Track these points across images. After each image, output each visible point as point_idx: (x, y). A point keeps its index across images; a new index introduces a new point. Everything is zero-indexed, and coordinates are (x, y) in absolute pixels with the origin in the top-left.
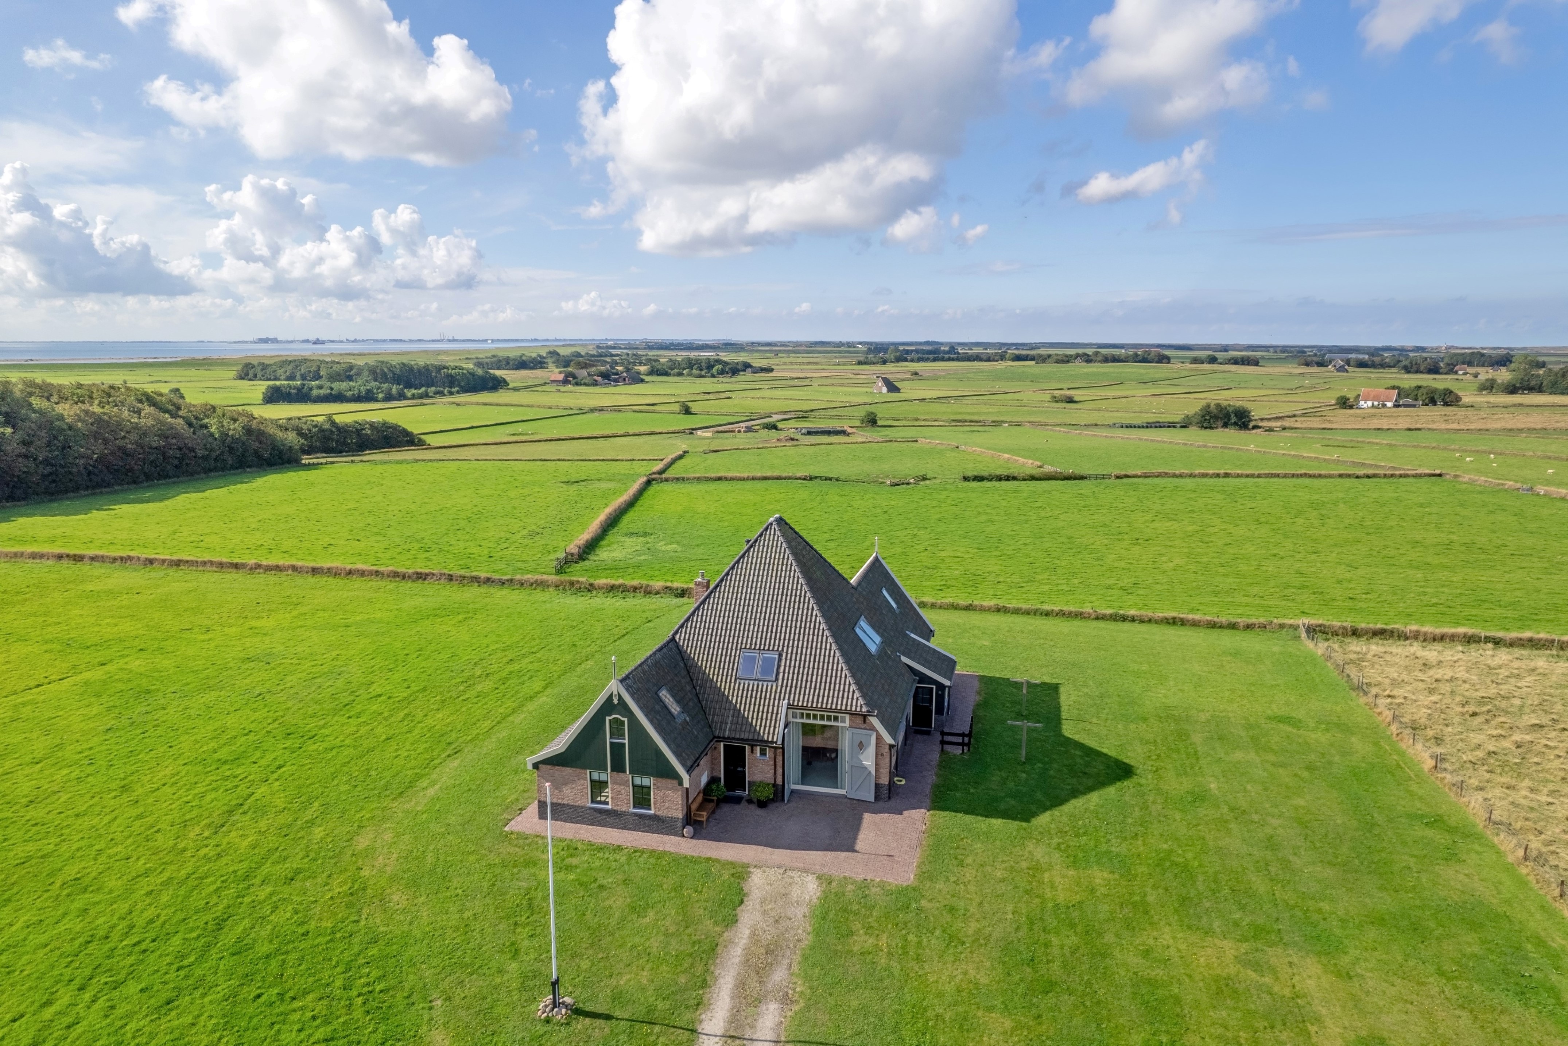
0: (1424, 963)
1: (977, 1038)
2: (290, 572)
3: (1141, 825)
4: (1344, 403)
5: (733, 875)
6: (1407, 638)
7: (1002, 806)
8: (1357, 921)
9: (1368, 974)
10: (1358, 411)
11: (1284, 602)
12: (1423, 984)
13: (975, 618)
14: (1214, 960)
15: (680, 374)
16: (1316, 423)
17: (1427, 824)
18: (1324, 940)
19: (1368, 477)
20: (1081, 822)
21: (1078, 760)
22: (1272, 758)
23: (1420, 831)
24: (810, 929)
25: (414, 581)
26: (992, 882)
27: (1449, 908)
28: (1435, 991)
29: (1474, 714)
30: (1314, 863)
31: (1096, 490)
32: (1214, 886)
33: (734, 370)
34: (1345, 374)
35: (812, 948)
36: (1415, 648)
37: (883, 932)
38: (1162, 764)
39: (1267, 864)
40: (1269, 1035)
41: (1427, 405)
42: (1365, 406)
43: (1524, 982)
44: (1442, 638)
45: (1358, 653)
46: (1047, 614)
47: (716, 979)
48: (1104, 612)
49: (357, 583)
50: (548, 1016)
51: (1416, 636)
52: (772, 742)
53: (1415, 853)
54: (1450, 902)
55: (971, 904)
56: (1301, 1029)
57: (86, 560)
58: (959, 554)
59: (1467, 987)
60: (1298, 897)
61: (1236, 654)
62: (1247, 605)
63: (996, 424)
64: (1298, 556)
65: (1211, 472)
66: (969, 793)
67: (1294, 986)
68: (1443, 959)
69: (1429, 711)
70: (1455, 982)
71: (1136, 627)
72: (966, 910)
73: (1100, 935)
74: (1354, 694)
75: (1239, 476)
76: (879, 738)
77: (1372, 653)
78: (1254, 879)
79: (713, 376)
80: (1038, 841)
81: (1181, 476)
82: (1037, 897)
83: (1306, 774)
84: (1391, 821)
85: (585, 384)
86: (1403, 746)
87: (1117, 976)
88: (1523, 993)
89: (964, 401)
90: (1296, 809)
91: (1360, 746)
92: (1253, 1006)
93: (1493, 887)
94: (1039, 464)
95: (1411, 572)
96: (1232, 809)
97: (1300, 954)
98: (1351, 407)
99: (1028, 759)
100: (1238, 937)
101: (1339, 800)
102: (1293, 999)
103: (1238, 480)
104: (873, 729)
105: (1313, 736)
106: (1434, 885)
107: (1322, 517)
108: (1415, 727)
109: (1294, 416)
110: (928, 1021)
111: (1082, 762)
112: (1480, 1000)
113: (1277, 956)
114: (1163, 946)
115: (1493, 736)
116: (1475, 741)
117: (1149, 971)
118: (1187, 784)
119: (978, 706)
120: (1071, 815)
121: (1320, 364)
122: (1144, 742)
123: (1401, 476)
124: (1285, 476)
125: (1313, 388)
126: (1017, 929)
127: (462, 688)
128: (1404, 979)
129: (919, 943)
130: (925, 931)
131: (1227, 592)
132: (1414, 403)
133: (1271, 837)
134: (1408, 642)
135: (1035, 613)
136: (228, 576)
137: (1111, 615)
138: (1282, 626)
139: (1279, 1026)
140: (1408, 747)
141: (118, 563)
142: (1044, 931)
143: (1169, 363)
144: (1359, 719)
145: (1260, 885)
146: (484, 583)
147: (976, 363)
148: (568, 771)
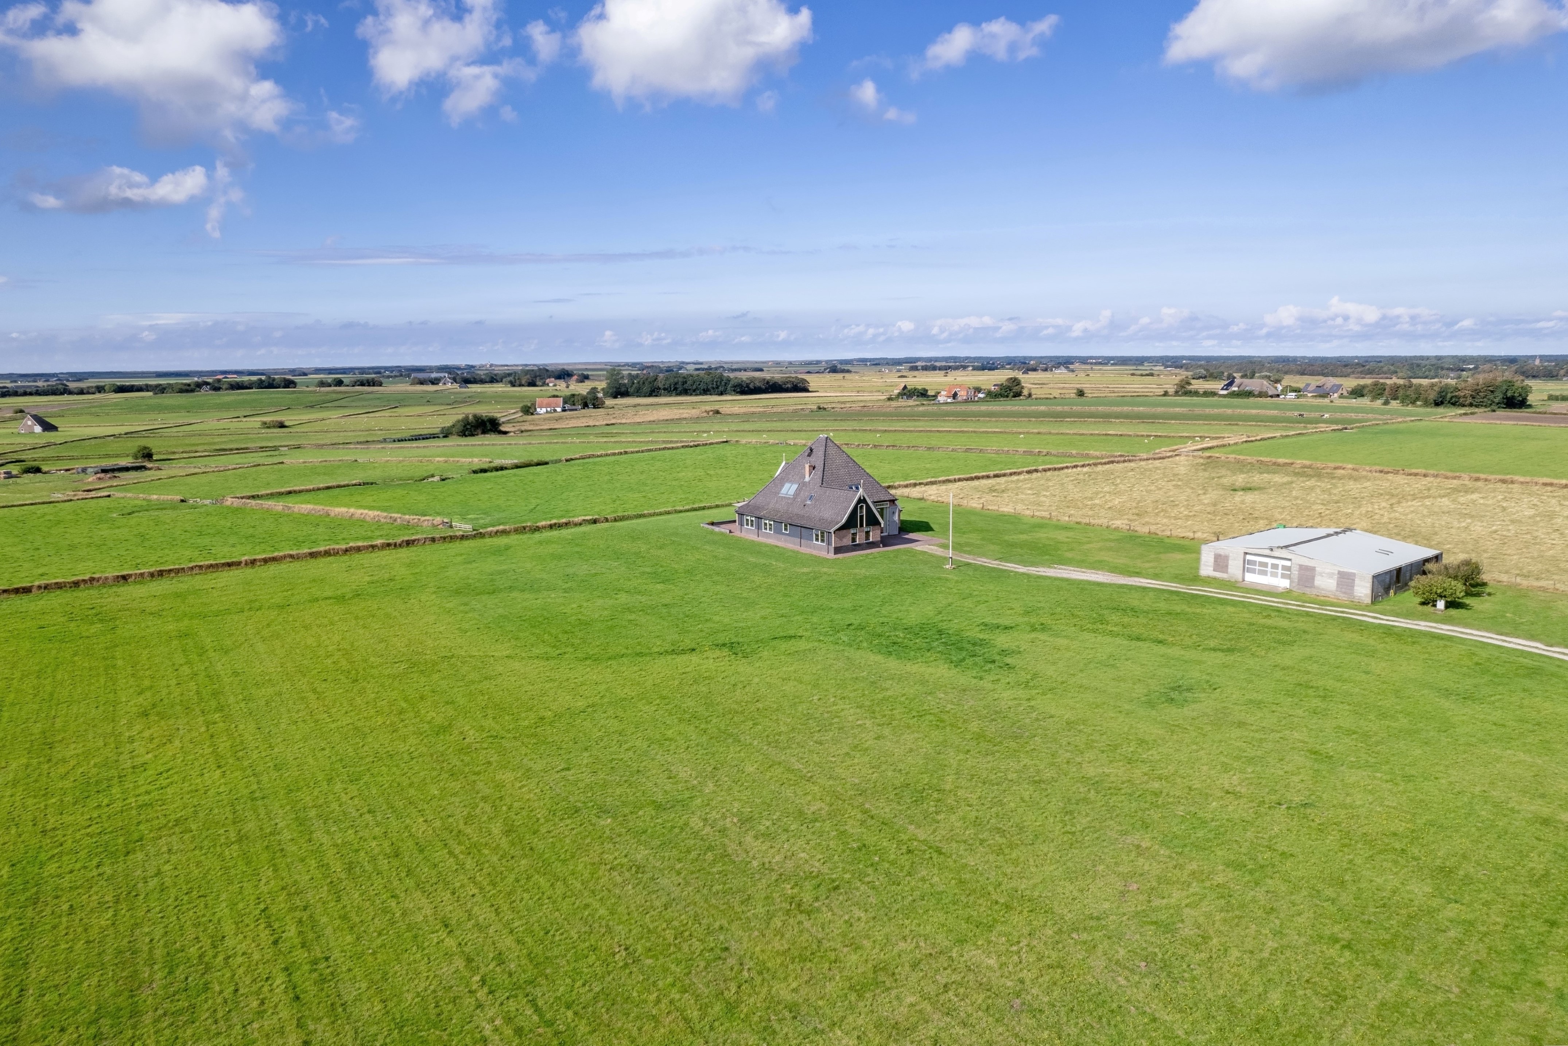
4: (527, 411)
10: (537, 416)
41: (583, 408)
42: (541, 411)
98: (532, 414)
132: (574, 407)
143: (296, 387)
147: (66, 397)
148: (844, 532)
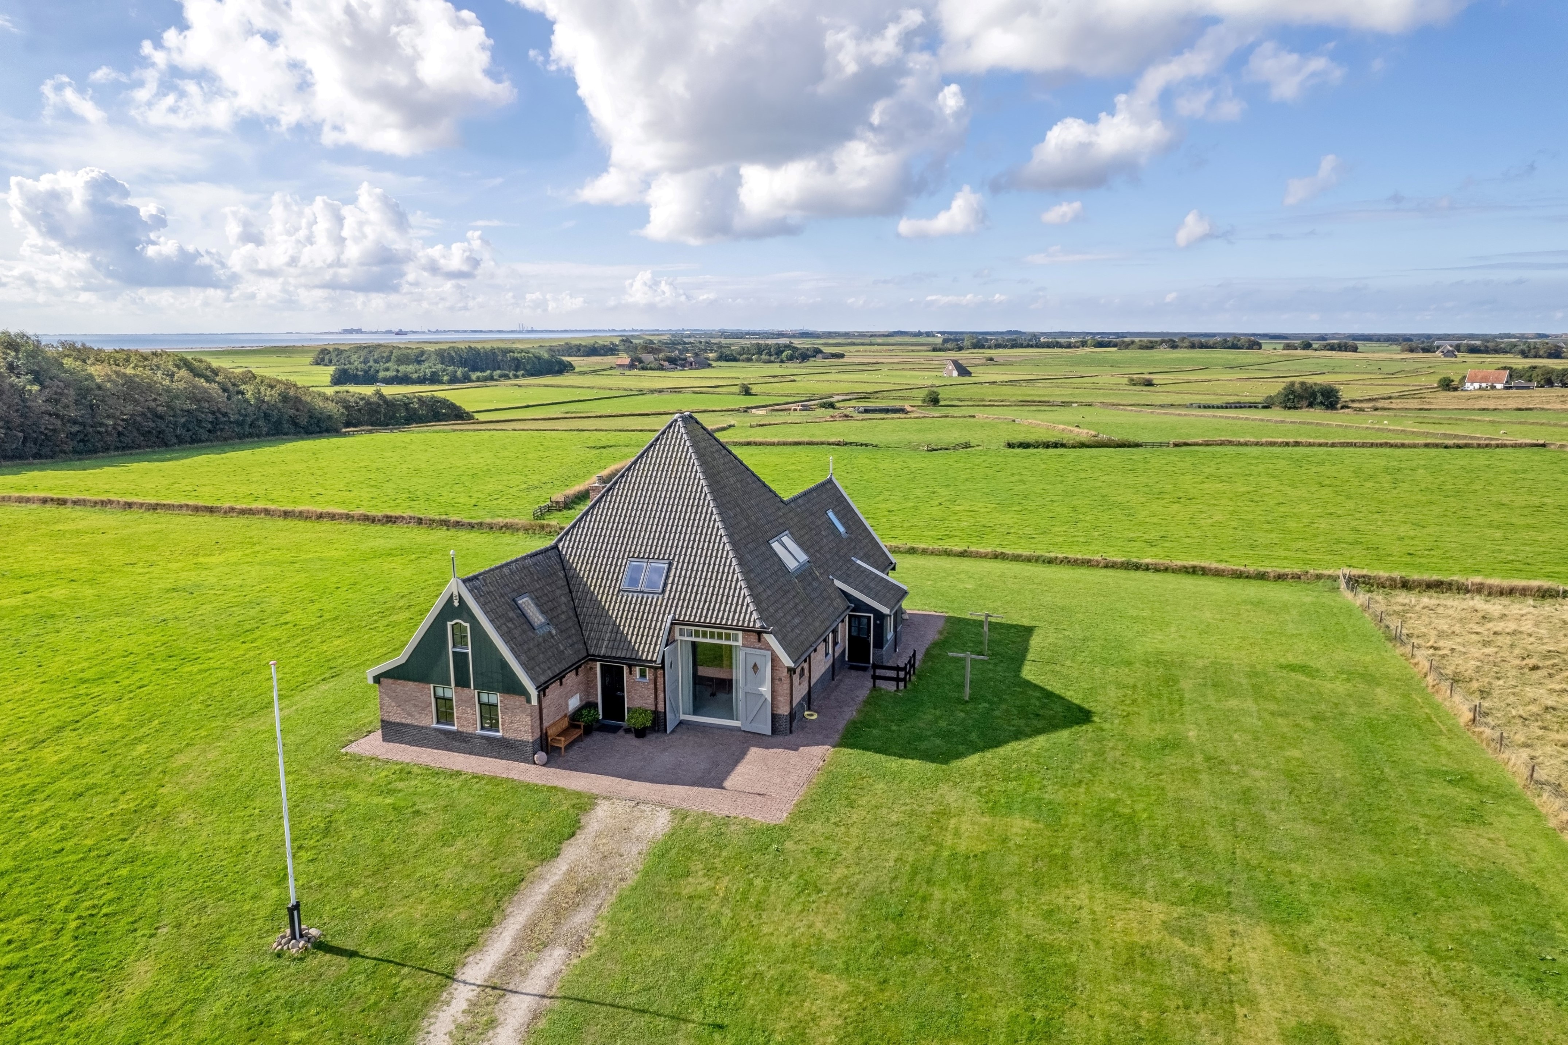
0: (1411, 938)
1: (797, 1003)
2: (263, 515)
3: (1089, 772)
4: (1448, 385)
5: (574, 806)
6: (1467, 591)
7: (924, 745)
8: (1334, 885)
9: (1333, 949)
10: (1463, 393)
11: (1330, 557)
12: (1405, 963)
13: (967, 564)
14: (1135, 925)
15: (749, 360)
16: (1414, 404)
17: (1450, 781)
18: (1284, 906)
19: (1459, 447)
20: (1015, 766)
21: (1034, 701)
22: (1273, 706)
23: (1439, 789)
24: (640, 867)
25: (383, 524)
26: (883, 825)
27: (1459, 876)
28: (1418, 972)
29: (1535, 668)
30: (1294, 820)
31: (1148, 456)
32: (1159, 841)
33: (804, 356)
34: (1453, 359)
35: (633, 889)
36: (1478, 602)
37: (728, 874)
38: (1136, 709)
39: (1234, 819)
40: (1180, 1017)
41: (1542, 386)
42: (1471, 388)
43: (1543, 967)
44: (1511, 592)
45: (1404, 605)
46: (1050, 561)
47: (505, 917)
48: (1115, 559)
49: (326, 526)
50: (282, 949)
51: (1479, 589)
52: (651, 661)
53: (1428, 812)
54: (1462, 868)
55: (847, 848)
56: (1225, 1011)
57: (69, 504)
58: (975, 509)
59: (1464, 970)
60: (1264, 857)
61: (1258, 603)
62: (1286, 558)
63: (1064, 404)
64: (1358, 515)
65: (1280, 440)
66: (890, 731)
67: (1230, 959)
68: (1439, 935)
69: (1479, 664)
70: (1448, 962)
71: (1150, 576)
72: (838, 854)
73: (998, 890)
74: (1390, 645)
75: (1310, 445)
76: (775, 659)
77: (1421, 605)
78: (1213, 835)
79: (782, 362)
80: (956, 784)
81: (1246, 444)
82: (933, 844)
83: (1310, 724)
84: (1404, 776)
85: (651, 369)
86: (1438, 698)
87: (1003, 938)
88: (1539, 980)
89: (1037, 384)
90: (1288, 760)
91: (1384, 697)
92: (1169, 981)
93: (1523, 855)
94: (1094, 433)
95: (1488, 532)
96: (1208, 759)
97: (1248, 921)
98: (1455, 389)
99: (973, 699)
100: (1173, 900)
101: (1344, 753)
102: (1225, 974)
103: (1309, 448)
104: (768, 647)
105: (1329, 686)
106: (1445, 849)
107: (1395, 482)
108: (1456, 680)
109: (1390, 398)
110: (742, 979)
111: (1038, 703)
112: (1478, 985)
113: (1217, 923)
114: (1074, 906)
115: (1555, 691)
116: (1531, 695)
117: (1045, 934)
118: (1160, 730)
119: (935, 644)
120: (1006, 759)
121: (1426, 350)
122: (1119, 685)
123: (1497, 446)
124: (1363, 445)
125: (1416, 372)
126: (895, 879)
127: (375, 618)
128: (1379, 955)
129: (766, 889)
130: (777, 876)
131: (1266, 546)
132: (1528, 384)
133: (1249, 789)
134: (1468, 595)
135: (1037, 561)
136: (201, 519)
137: (1122, 564)
138: (1319, 577)
139: (1196, 1007)
140: (1445, 700)
141: (98, 507)
142: (928, 882)
143: (1260, 348)
144: (1391, 670)
145: (1218, 841)
146: (454, 527)
147: (1056, 350)
148: (411, 686)
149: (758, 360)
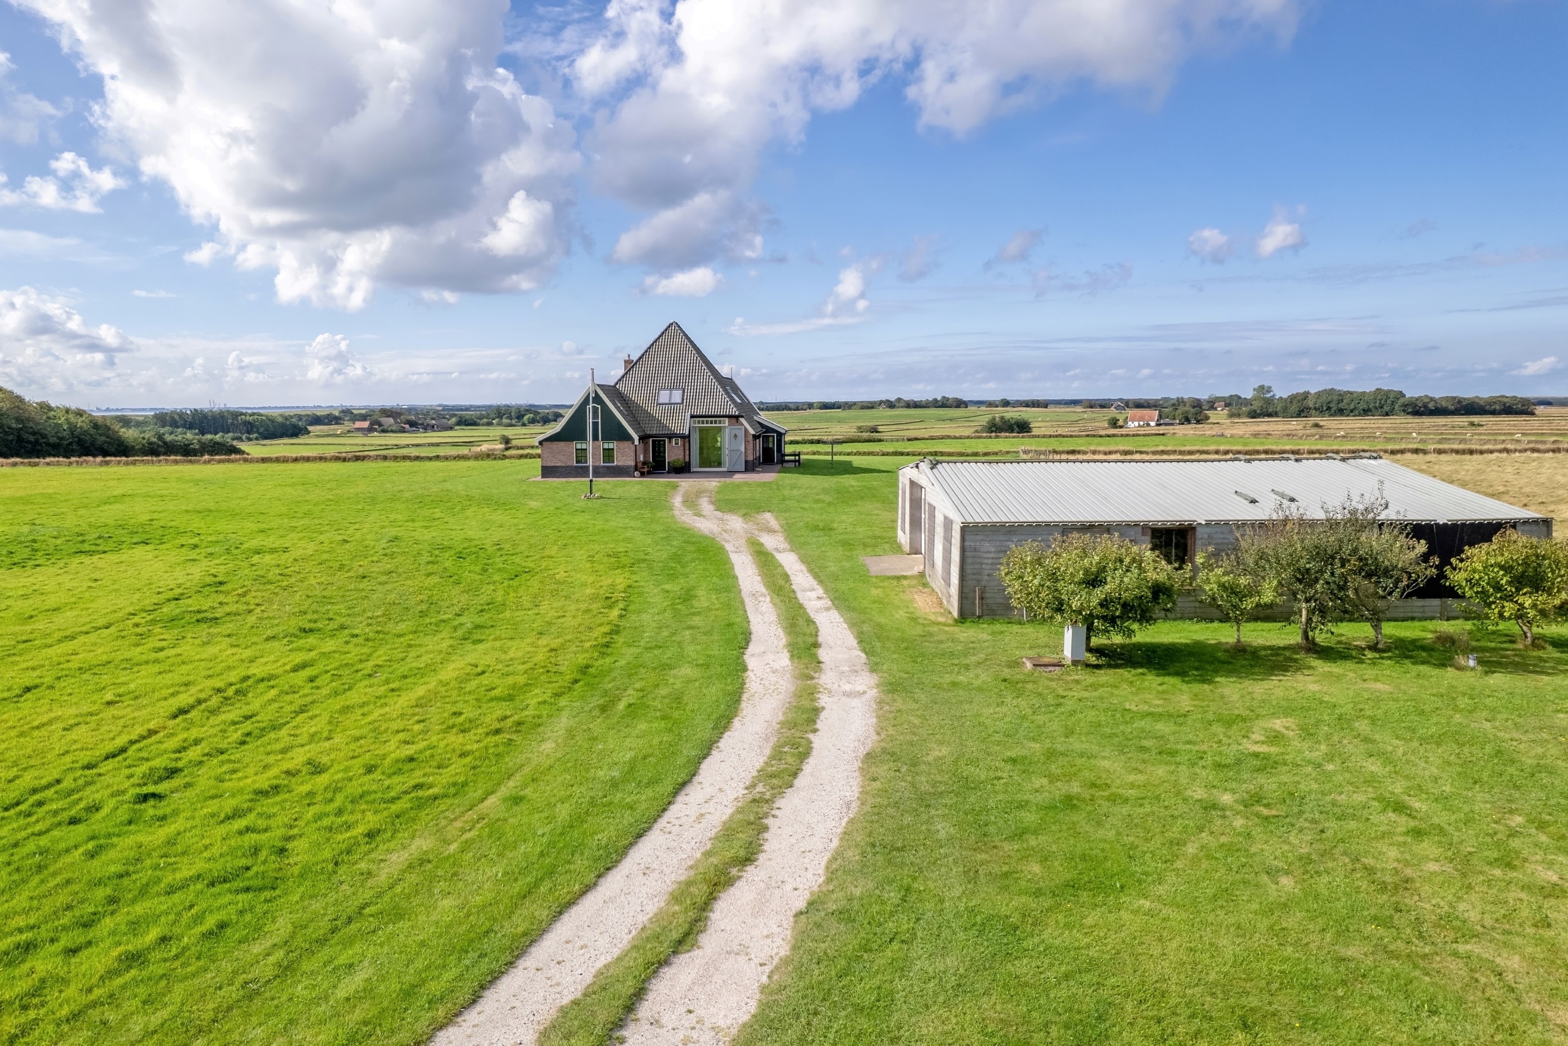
4: (1114, 423)
10: (1126, 429)
15: (489, 424)
34: (1123, 411)
41: (1183, 423)
42: (1133, 426)
52: (682, 434)
76: (746, 430)
79: (524, 425)
85: (392, 431)
98: (1121, 427)
104: (742, 426)
121: (1103, 406)
125: (1092, 420)
132: (1173, 422)
143: (966, 407)
148: (562, 444)
149: (499, 424)
